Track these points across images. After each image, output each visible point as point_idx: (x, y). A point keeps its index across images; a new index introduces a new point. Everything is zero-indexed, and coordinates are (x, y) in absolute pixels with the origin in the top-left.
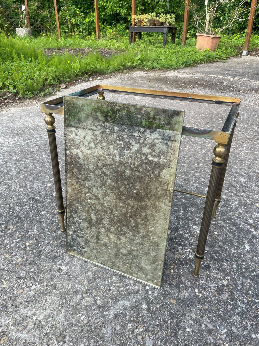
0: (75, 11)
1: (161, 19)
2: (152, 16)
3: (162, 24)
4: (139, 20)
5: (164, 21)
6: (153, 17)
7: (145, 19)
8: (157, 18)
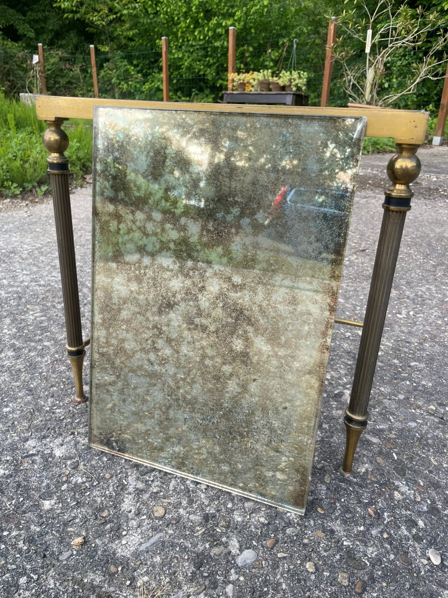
0: (127, 70)
1: (281, 80)
2: (264, 76)
3: (283, 88)
4: (242, 81)
5: (288, 84)
6: (266, 77)
7: (251, 81)
8: (275, 79)
